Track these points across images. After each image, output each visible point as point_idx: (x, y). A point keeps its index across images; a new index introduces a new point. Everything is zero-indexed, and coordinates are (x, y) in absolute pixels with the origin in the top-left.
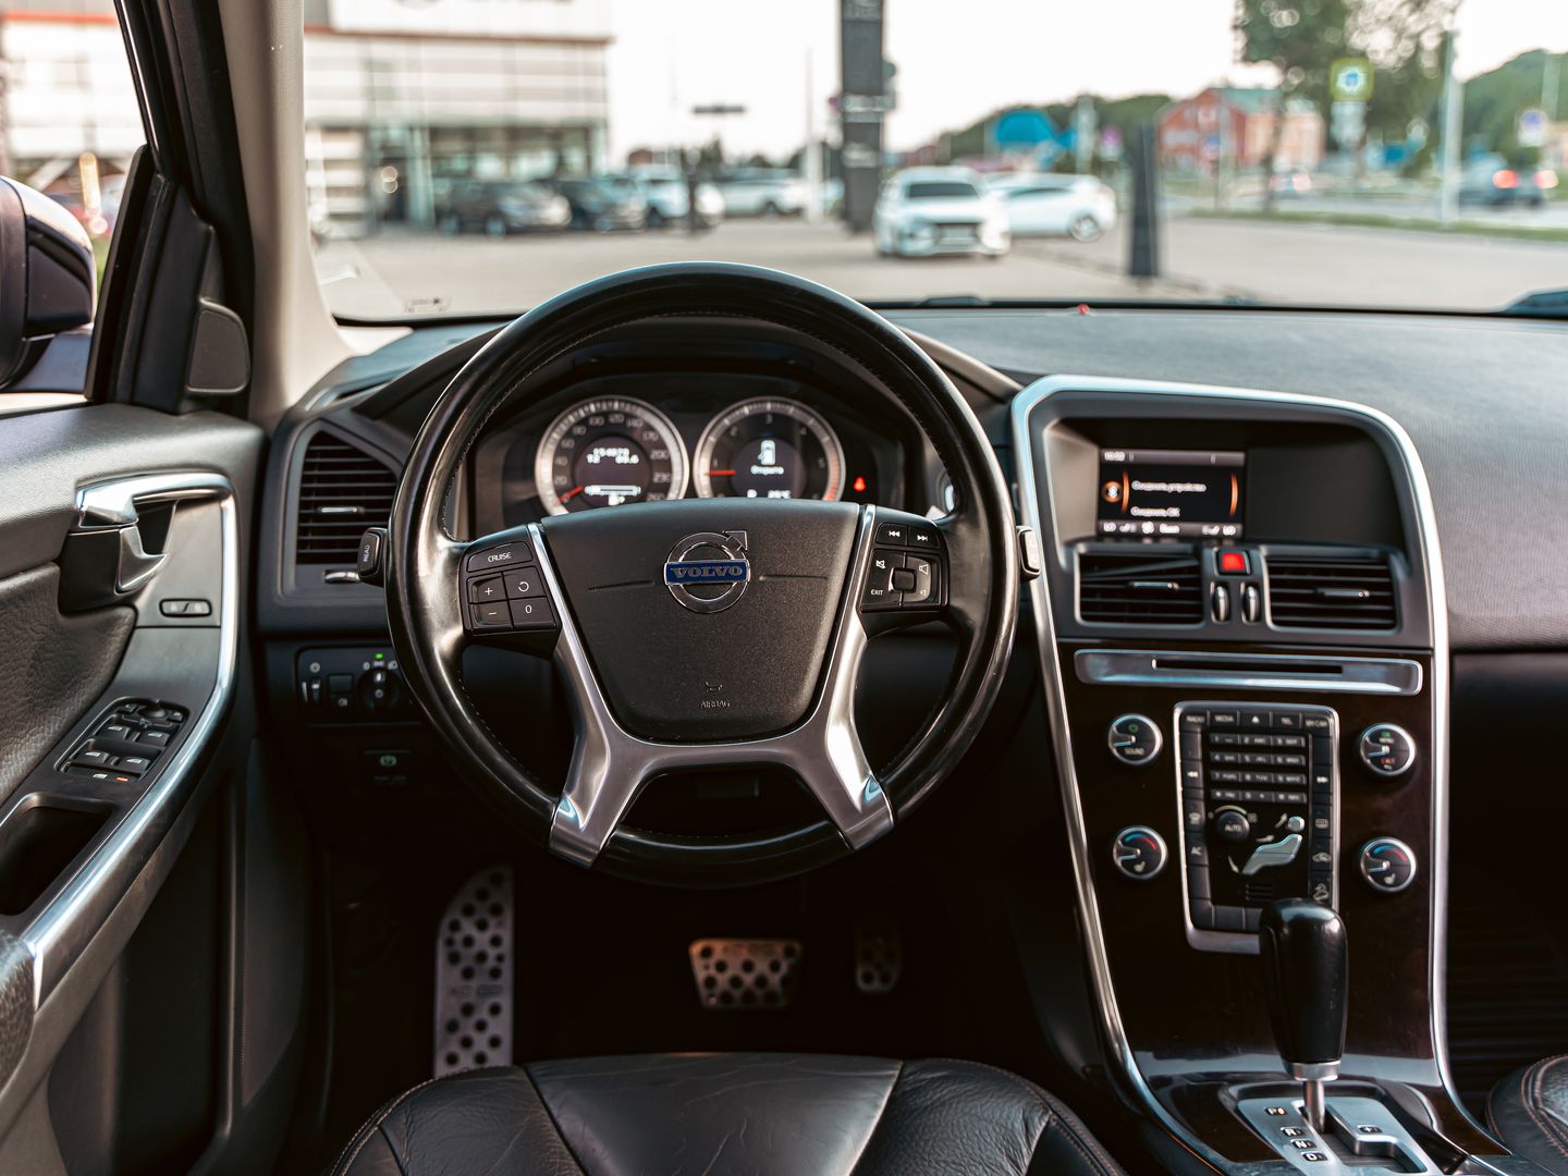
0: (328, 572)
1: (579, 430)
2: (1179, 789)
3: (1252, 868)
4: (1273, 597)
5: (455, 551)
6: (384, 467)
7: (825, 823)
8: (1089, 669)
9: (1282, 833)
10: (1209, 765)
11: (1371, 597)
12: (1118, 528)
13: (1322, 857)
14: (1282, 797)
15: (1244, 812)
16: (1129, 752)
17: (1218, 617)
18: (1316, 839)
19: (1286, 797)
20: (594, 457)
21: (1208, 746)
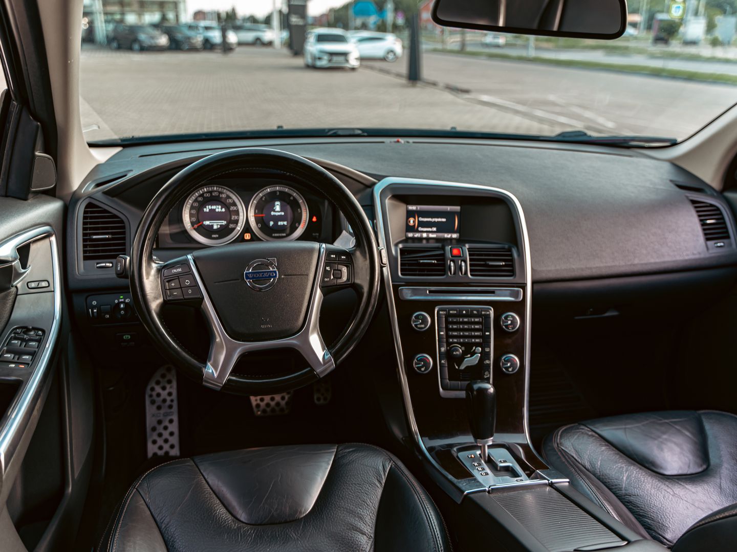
0: (97, 264)
1: (200, 199)
2: (437, 338)
3: (463, 367)
4: (471, 265)
5: (158, 267)
6: (118, 217)
7: (309, 368)
8: (404, 294)
9: (473, 354)
10: (448, 330)
11: (505, 264)
12: (413, 235)
13: (487, 362)
14: (473, 340)
15: (460, 346)
16: (419, 326)
17: (451, 273)
18: (484, 355)
19: (475, 340)
20: (206, 210)
21: (447, 323)
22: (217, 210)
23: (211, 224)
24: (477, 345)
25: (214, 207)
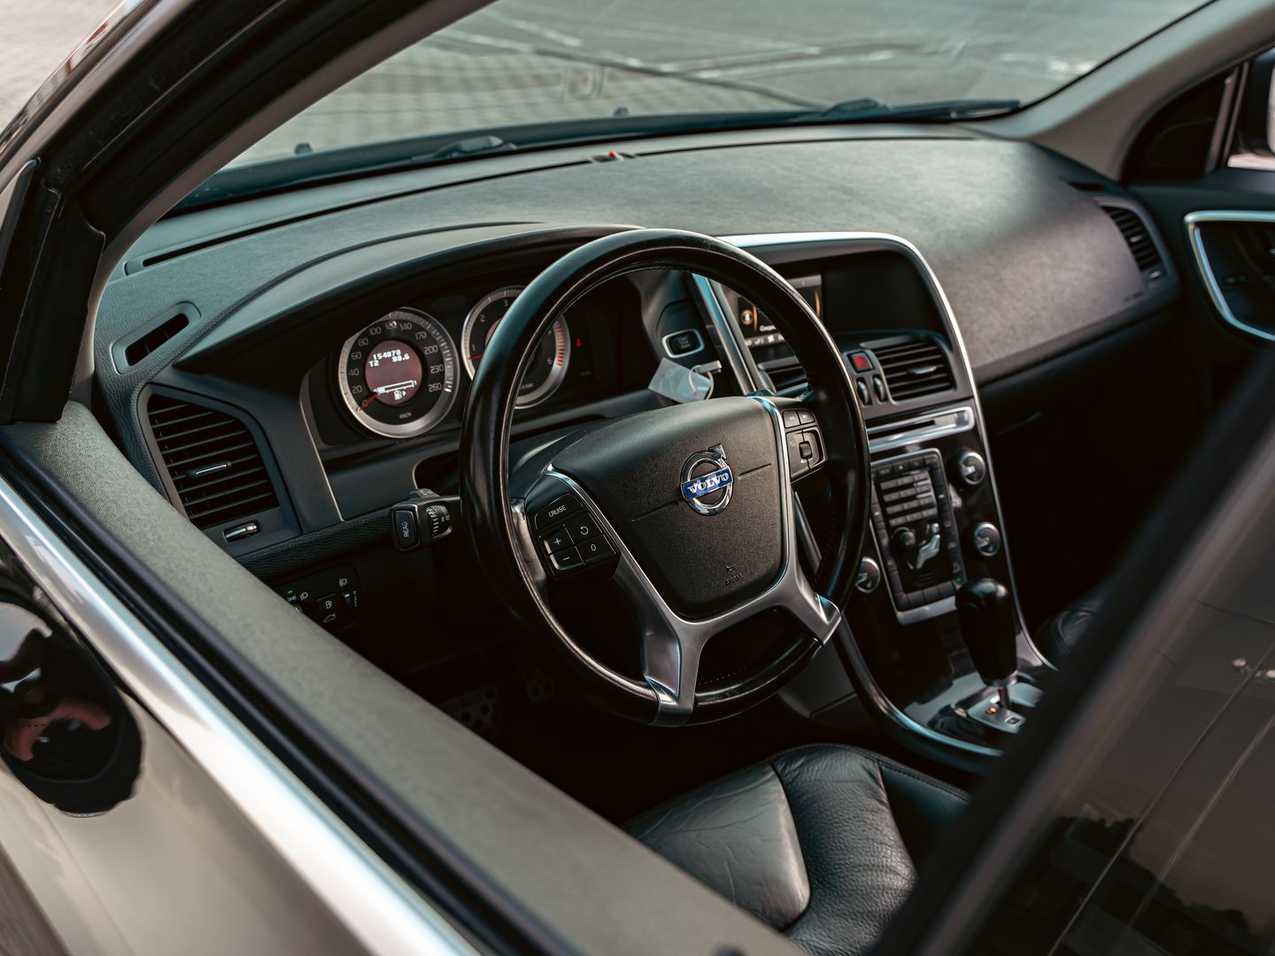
0: (227, 531)
1: (363, 343)
2: (871, 525)
3: (920, 565)
4: (889, 382)
9: (929, 538)
10: (883, 505)
11: (938, 369)
12: (753, 342)
13: (952, 545)
14: (925, 514)
15: (909, 530)
17: (864, 403)
18: (946, 535)
20: (374, 362)
21: (880, 493)
22: (395, 359)
23: (388, 391)
24: (931, 520)
25: (387, 355)
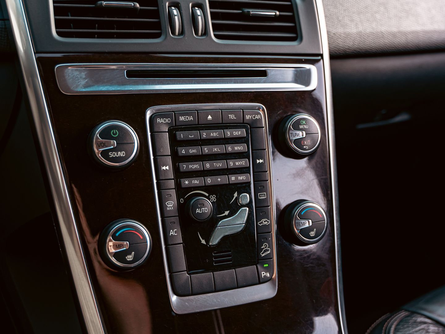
2: (155, 181)
3: (215, 240)
4: (214, 16)
9: (234, 208)
10: (176, 158)
13: (264, 222)
14: (233, 178)
15: (207, 195)
16: (112, 155)
17: (173, 32)
18: (258, 209)
19: (236, 178)
21: (175, 142)
24: (241, 188)
